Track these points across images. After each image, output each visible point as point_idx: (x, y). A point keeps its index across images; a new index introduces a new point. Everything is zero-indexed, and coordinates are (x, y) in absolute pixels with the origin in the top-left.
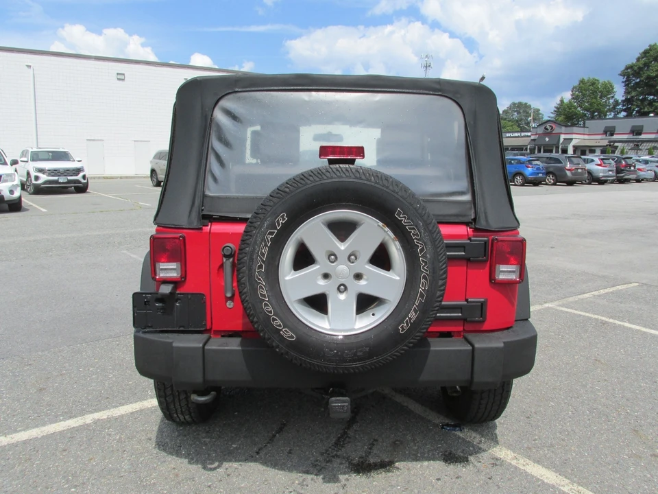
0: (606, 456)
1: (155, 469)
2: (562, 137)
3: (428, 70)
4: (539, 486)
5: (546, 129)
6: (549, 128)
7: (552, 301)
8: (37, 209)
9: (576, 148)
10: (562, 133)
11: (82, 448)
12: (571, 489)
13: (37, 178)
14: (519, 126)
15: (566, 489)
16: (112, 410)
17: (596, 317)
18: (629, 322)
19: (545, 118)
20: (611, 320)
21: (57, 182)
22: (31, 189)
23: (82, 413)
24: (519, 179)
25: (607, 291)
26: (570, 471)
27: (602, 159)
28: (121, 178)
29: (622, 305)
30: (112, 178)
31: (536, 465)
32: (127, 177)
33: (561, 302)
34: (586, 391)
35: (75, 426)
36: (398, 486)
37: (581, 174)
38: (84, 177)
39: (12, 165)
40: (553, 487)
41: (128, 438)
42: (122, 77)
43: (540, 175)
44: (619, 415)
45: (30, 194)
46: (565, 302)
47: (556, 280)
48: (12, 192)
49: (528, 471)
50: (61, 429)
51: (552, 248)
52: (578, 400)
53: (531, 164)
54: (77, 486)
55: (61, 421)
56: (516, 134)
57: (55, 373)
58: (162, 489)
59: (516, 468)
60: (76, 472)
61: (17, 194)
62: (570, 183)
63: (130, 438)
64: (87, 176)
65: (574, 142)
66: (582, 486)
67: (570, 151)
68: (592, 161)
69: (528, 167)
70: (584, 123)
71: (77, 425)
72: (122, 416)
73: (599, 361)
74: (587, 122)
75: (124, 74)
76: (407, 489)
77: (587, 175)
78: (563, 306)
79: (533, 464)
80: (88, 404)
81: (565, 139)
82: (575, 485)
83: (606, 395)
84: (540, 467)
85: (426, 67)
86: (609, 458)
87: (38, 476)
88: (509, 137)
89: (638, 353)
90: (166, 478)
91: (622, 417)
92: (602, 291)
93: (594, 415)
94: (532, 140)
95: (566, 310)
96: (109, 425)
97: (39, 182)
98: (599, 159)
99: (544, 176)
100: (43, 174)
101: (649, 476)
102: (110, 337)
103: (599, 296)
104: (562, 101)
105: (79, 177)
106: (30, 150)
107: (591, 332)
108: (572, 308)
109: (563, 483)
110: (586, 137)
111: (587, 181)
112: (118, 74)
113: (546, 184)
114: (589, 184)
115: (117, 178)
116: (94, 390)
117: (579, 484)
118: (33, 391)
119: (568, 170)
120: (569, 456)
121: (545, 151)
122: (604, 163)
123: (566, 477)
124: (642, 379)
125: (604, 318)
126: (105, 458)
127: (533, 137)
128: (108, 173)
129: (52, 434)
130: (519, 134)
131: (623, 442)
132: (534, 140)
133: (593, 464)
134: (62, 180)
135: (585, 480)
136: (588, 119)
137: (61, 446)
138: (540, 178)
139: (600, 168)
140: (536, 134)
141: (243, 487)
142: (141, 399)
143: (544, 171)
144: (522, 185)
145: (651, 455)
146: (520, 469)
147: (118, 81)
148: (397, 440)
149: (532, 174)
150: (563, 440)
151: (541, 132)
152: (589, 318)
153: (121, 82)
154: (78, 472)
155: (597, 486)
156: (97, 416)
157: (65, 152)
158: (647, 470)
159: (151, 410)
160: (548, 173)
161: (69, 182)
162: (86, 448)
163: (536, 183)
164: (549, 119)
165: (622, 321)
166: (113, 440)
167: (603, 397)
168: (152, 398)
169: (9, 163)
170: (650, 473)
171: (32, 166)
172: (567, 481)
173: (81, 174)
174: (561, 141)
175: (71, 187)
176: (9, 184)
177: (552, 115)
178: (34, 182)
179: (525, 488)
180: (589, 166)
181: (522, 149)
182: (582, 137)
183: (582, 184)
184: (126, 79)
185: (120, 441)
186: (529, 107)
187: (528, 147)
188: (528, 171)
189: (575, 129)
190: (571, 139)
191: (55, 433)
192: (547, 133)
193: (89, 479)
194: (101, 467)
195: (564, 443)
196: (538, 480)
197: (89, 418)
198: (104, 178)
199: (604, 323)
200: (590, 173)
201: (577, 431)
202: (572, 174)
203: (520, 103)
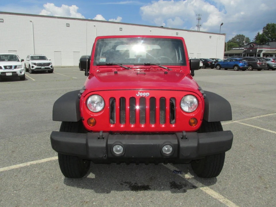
0: (244, 187)
1: (49, 185)
2: (258, 50)
3: (199, 21)
4: (210, 199)
5: (251, 46)
6: (252, 46)
7: (238, 120)
8: (31, 79)
9: (264, 55)
10: (258, 48)
11: (23, 175)
12: (224, 201)
13: (33, 67)
14: (239, 45)
15: (221, 201)
16: (39, 160)
17: (256, 127)
18: (270, 129)
19: (251, 41)
20: (262, 129)
21: (40, 68)
22: (30, 71)
23: (27, 161)
24: (236, 68)
25: (264, 116)
26: (225, 193)
27: (274, 59)
28: (68, 67)
29: (269, 122)
30: (64, 67)
31: (211, 190)
32: (70, 67)
33: (241, 120)
34: (242, 159)
35: (22, 166)
36: (148, 196)
37: (264, 65)
38: (52, 66)
39: (21, 61)
40: (216, 199)
41: (42, 172)
42: (68, 25)
43: (246, 66)
44: (255, 169)
45: (30, 73)
46: (243, 120)
47: (242, 111)
48: (21, 72)
49: (206, 192)
50: (17, 167)
51: (244, 97)
52: (237, 162)
53: (242, 61)
54: (17, 190)
55: (18, 164)
56: (237, 49)
57: (20, 145)
58: (50, 193)
59: (202, 191)
60: (18, 185)
61: (23, 73)
62: (259, 69)
63: (43, 172)
64: (53, 66)
65: (263, 52)
66: (229, 199)
67: (262, 56)
68: (270, 60)
69: (240, 63)
70: (268, 44)
71: (24, 166)
72: (42, 163)
73: (252, 146)
74: (269, 43)
75: (69, 24)
76: (151, 197)
77: (267, 66)
78: (242, 122)
79: (209, 189)
80: (30, 158)
81: (259, 50)
82: (226, 199)
83: (251, 161)
84: (212, 190)
85: (199, 19)
86: (245, 188)
87: (3, 186)
88: (234, 50)
89: (271, 143)
90: (53, 189)
91: (256, 170)
92: (261, 116)
93: (243, 169)
94: (244, 51)
95: (243, 124)
96: (36, 166)
97: (34, 69)
98: (273, 59)
99: (247, 66)
100: (35, 65)
101: (261, 196)
102: (46, 131)
103: (260, 118)
104: (258, 34)
105: (50, 67)
106: (30, 55)
107: (251, 133)
108: (246, 123)
109: (221, 198)
110: (269, 50)
111: (267, 69)
112: (67, 24)
113: (248, 70)
114: (268, 70)
115: (66, 67)
116: (34, 152)
117: (228, 199)
118: (10, 152)
119: (258, 64)
120: (227, 187)
121: (250, 56)
122: (275, 61)
123: (223, 195)
124: (269, 154)
125: (259, 128)
126: (31, 180)
127: (245, 50)
128: (63, 65)
129: (13, 169)
130: (239, 48)
131: (253, 181)
132: (245, 51)
133: (237, 190)
134: (43, 67)
135: (231, 197)
136: (270, 42)
137: (15, 174)
138: (246, 67)
139: (273, 63)
140: (246, 49)
141: (83, 194)
142: (52, 156)
143: (247, 64)
144: (238, 70)
145: (265, 188)
146: (203, 191)
147: (67, 27)
148: (153, 177)
149: (242, 65)
150: (226, 179)
151: (249, 47)
152: (252, 128)
153: (68, 27)
154: (19, 185)
155: (236, 200)
156: (32, 162)
157: (44, 56)
158: (261, 194)
159: (55, 161)
160: (249, 65)
161: (46, 68)
162: (24, 175)
163: (244, 69)
164: (253, 42)
165: (267, 129)
166: (36, 173)
167: (249, 162)
168: (56, 156)
169: (20, 60)
170: (262, 195)
171: (31, 62)
172: (223, 197)
173: (50, 65)
174: (258, 51)
175: (47, 70)
176: (20, 69)
177: (254, 40)
178: (32, 69)
179: (203, 199)
180: (268, 62)
181: (240, 55)
182: (267, 49)
183: (265, 70)
184: (70, 26)
185: (39, 173)
186: (244, 36)
187: (243, 54)
188: (241, 64)
189: (264, 46)
190: (262, 51)
191: (14, 169)
192: (251, 48)
193: (22, 188)
194: (29, 183)
195: (226, 181)
196: (210, 196)
197: (29, 164)
198: (62, 67)
199: (258, 130)
200: (268, 65)
201: (233, 176)
202: (260, 65)
203: (240, 35)
